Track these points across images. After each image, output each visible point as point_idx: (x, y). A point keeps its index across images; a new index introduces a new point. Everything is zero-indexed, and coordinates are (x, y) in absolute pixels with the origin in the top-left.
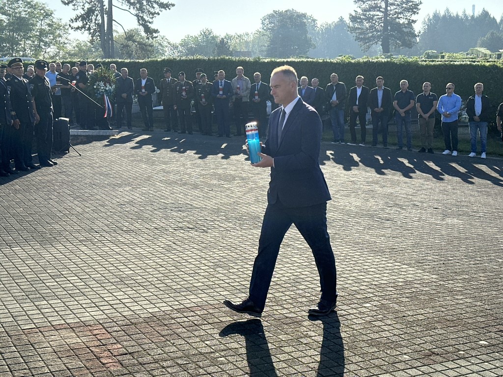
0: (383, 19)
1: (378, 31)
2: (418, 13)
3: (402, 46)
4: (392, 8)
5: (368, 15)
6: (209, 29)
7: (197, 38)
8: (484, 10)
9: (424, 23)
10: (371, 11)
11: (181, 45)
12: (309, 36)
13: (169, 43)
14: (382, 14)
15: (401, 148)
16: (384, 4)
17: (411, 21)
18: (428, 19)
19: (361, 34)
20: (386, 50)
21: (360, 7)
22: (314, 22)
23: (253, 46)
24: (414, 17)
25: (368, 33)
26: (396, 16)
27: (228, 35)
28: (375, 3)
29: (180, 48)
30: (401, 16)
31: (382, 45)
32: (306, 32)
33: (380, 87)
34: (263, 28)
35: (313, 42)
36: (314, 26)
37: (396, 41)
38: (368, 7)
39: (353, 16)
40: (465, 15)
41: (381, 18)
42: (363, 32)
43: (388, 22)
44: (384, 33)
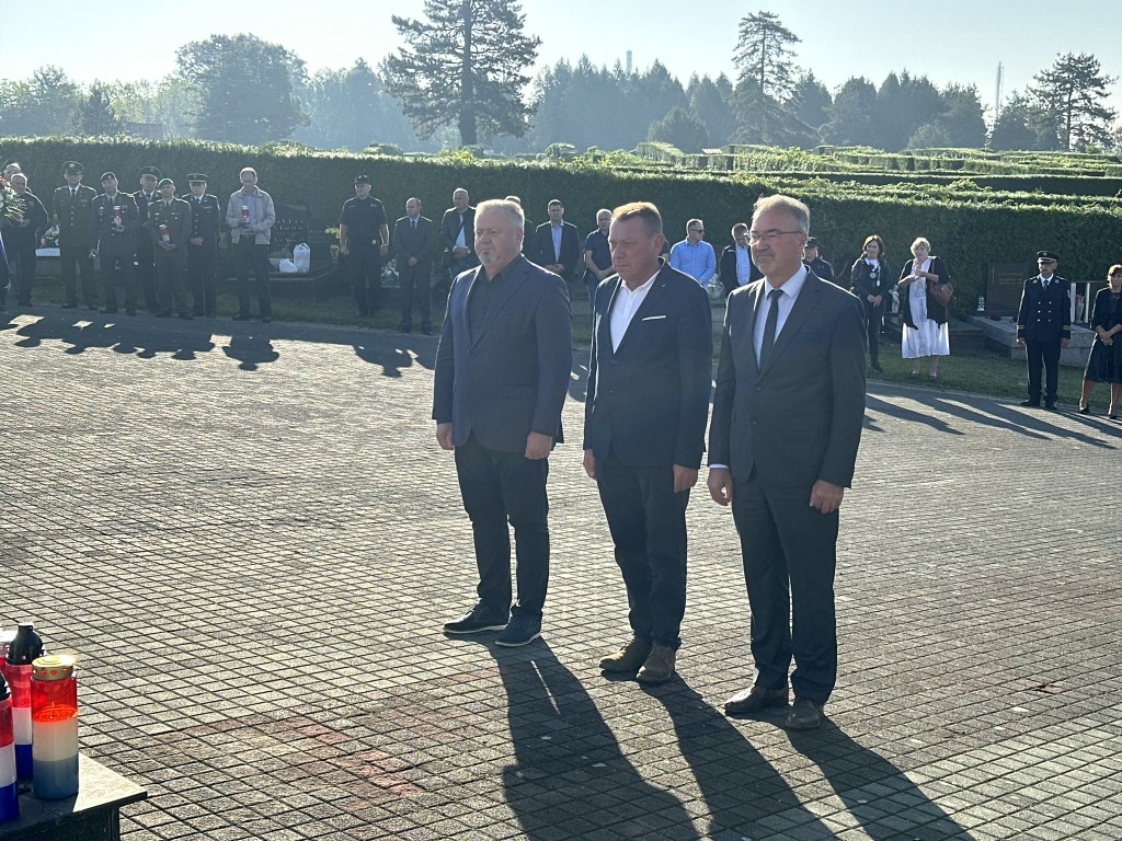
0: (460, 70)
1: (450, 97)
2: (532, 63)
3: (501, 130)
4: (481, 47)
5: (431, 59)
6: (56, 69)
7: (27, 87)
9: (540, 85)
10: (435, 52)
12: (294, 97)
14: (460, 60)
16: (463, 39)
17: (518, 78)
18: (546, 76)
19: (414, 99)
20: (467, 138)
21: (410, 42)
23: (161, 111)
24: (525, 71)
25: (429, 100)
26: (487, 66)
27: (99, 84)
28: (442, 36)
30: (499, 66)
31: (459, 126)
32: (285, 87)
33: (557, 221)
34: (182, 73)
35: (303, 111)
36: (301, 74)
37: (490, 120)
38: (428, 42)
39: (397, 62)
40: (620, 71)
41: (458, 68)
42: (419, 96)
43: (472, 79)
44: (463, 101)
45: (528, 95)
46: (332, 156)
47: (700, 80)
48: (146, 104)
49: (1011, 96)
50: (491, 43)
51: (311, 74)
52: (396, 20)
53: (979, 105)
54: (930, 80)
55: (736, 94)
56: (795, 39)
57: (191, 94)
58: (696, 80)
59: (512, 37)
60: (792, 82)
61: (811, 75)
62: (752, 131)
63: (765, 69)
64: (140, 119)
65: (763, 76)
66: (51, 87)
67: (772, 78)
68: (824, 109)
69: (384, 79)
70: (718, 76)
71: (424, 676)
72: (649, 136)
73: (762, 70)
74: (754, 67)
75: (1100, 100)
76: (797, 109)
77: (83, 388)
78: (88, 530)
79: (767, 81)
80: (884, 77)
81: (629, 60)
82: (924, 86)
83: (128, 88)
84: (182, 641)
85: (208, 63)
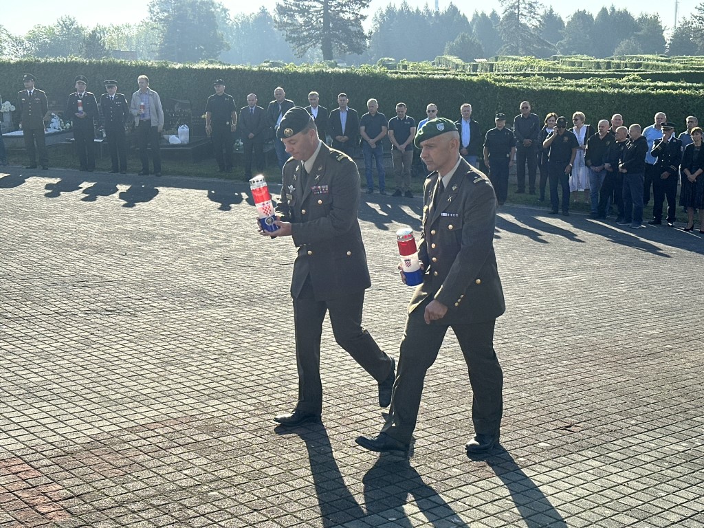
0: (322, 12)
1: (317, 29)
2: (368, 6)
3: (348, 50)
5: (302, 6)
6: (70, 17)
7: (53, 30)
8: (452, 5)
9: (376, 20)
10: (306, 1)
12: (219, 32)
13: (9, 36)
14: (321, 5)
15: (371, 190)
17: (359, 16)
18: (380, 14)
19: (292, 32)
22: (225, 12)
23: (138, 44)
24: (363, 12)
25: (303, 32)
26: (339, 9)
30: (347, 9)
31: (322, 48)
32: (214, 26)
33: (343, 108)
34: (151, 18)
36: (226, 18)
39: (282, 7)
40: (428, 10)
41: (320, 11)
42: (296, 29)
43: (330, 17)
44: (323, 32)
47: (479, 14)
49: (682, 21)
53: (661, 27)
54: (628, 10)
55: (502, 23)
57: (156, 32)
58: (477, 15)
60: (538, 14)
61: (551, 10)
62: (512, 47)
63: (520, 6)
65: (519, 11)
66: (67, 29)
67: (525, 12)
68: (559, 31)
70: (491, 11)
72: (446, 52)
73: (518, 7)
74: (513, 6)
76: (541, 32)
79: (522, 14)
80: (599, 10)
82: (625, 16)
83: (117, 28)
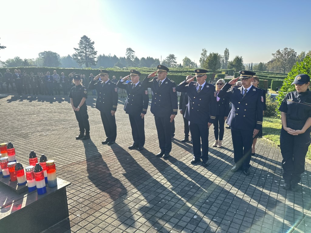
4: (88, 53)
7: (13, 60)
11: (6, 62)
12: (58, 60)
16: (85, 51)
20: (87, 66)
21: (77, 52)
23: (36, 63)
24: (95, 56)
26: (89, 55)
27: (26, 59)
28: (82, 51)
29: (6, 63)
30: (91, 55)
34: (39, 57)
35: (60, 62)
36: (59, 57)
37: (90, 63)
38: (80, 52)
39: (75, 55)
40: (109, 56)
41: (85, 56)
42: (79, 60)
43: (87, 57)
45: (96, 60)
46: (69, 68)
47: (121, 57)
48: (34, 62)
49: (163, 60)
50: (90, 52)
51: (61, 57)
52: (74, 48)
55: (127, 59)
56: (134, 52)
57: (41, 60)
59: (93, 51)
60: (134, 58)
61: (136, 57)
64: (33, 64)
66: (17, 59)
67: (131, 57)
68: (140, 61)
69: (73, 57)
70: (124, 57)
71: (104, 151)
73: (130, 56)
74: (129, 56)
75: (175, 60)
77: (32, 107)
78: (38, 131)
80: (147, 57)
81: (110, 54)
82: (152, 59)
83: (31, 59)
84: (60, 149)
85: (44, 55)
